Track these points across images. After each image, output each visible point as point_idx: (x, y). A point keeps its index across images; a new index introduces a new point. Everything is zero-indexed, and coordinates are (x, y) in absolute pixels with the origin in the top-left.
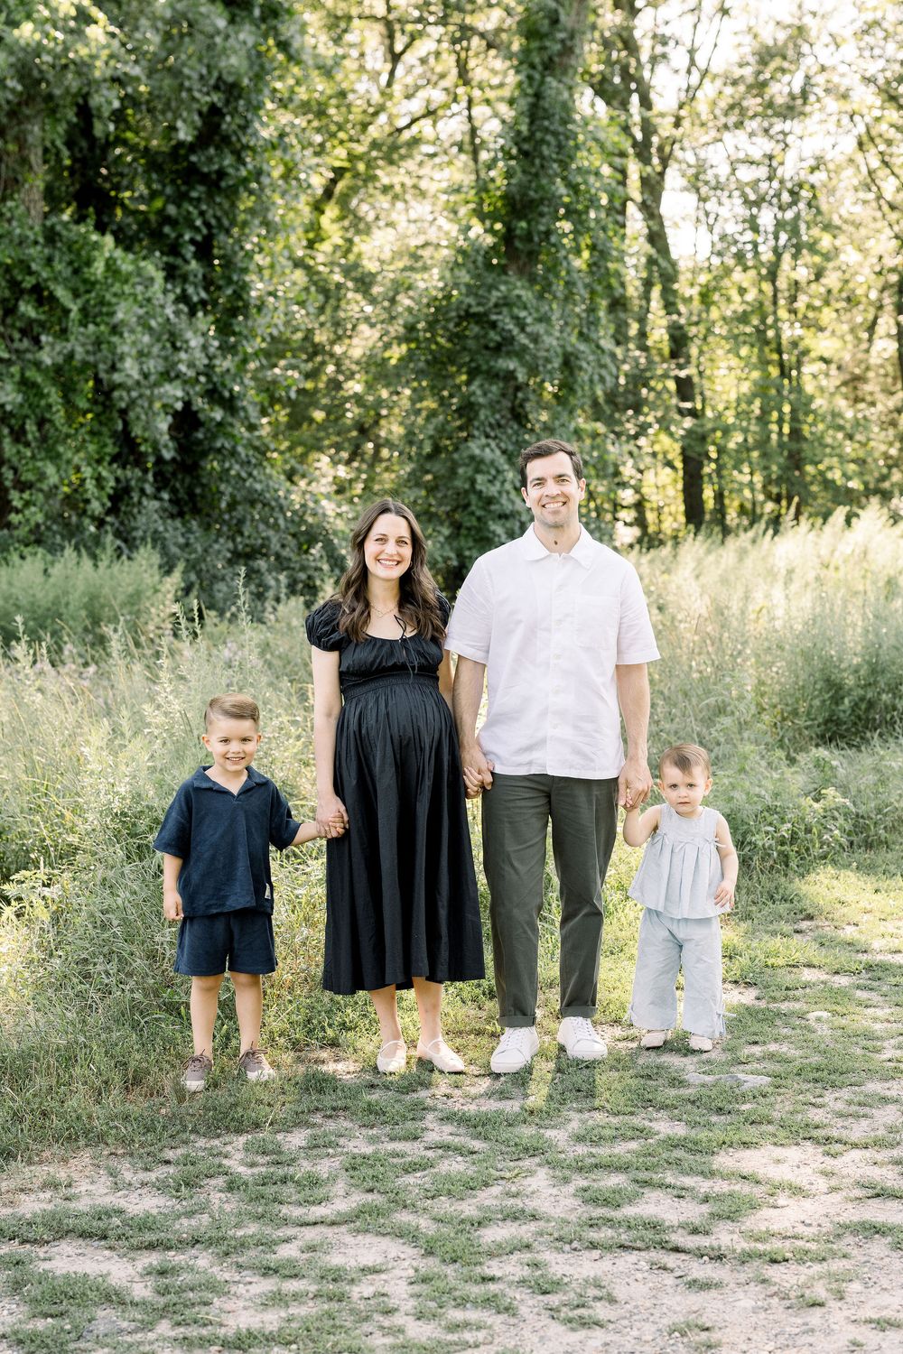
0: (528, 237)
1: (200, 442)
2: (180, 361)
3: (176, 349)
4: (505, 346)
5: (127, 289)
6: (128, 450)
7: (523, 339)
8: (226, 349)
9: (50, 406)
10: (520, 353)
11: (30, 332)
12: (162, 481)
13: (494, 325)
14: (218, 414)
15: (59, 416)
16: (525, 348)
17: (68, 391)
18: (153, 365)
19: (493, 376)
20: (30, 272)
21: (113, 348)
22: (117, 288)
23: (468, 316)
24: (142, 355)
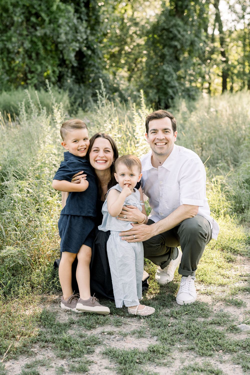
0: (181, 7)
1: (84, 62)
2: (78, 36)
3: (77, 32)
4: (174, 38)
5: (63, 14)
6: (63, 63)
7: (179, 36)
8: (92, 34)
9: (39, 49)
10: (178, 40)
11: (34, 26)
12: (73, 73)
13: (171, 32)
14: (89, 52)
15: (42, 52)
16: (180, 39)
17: (44, 44)
18: (70, 37)
19: (171, 46)
20: (34, 8)
21: (58, 31)
22: (60, 14)
23: (164, 29)
24: (66, 34)
